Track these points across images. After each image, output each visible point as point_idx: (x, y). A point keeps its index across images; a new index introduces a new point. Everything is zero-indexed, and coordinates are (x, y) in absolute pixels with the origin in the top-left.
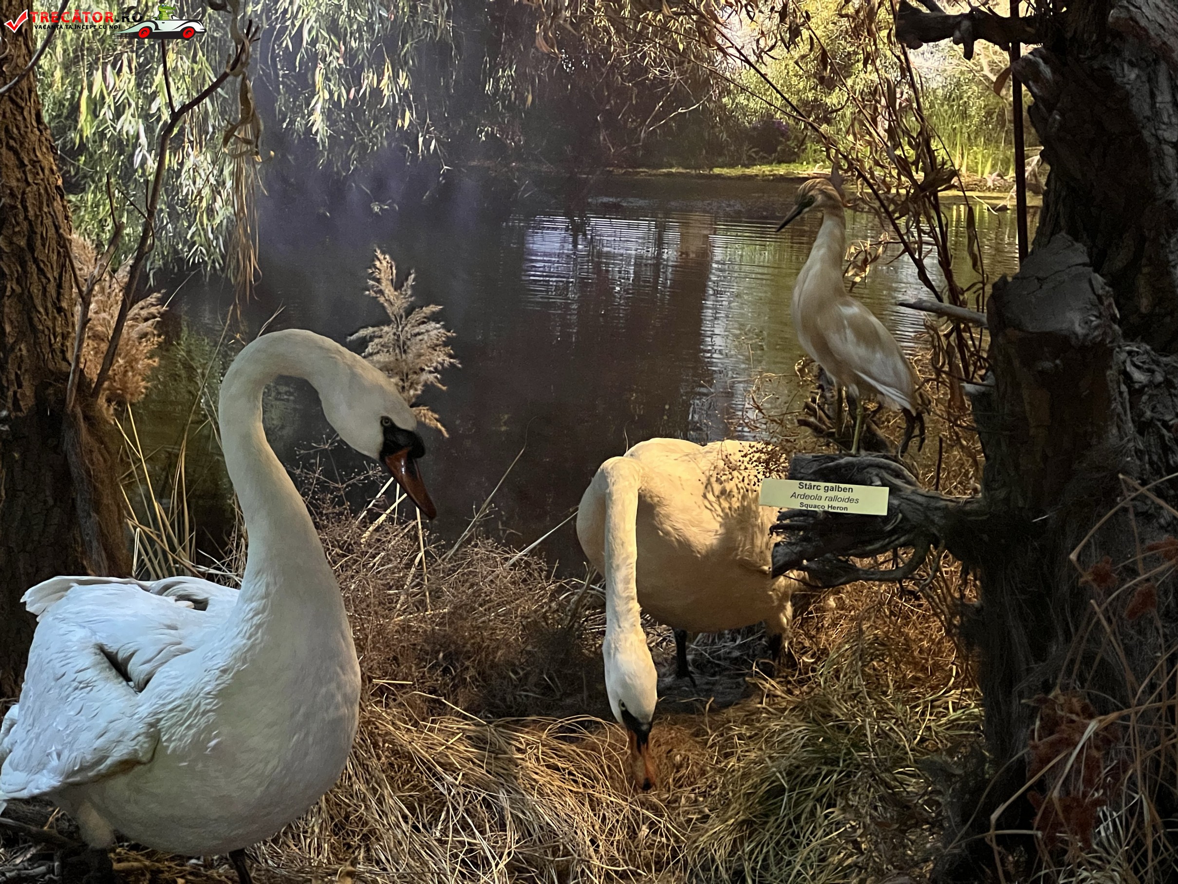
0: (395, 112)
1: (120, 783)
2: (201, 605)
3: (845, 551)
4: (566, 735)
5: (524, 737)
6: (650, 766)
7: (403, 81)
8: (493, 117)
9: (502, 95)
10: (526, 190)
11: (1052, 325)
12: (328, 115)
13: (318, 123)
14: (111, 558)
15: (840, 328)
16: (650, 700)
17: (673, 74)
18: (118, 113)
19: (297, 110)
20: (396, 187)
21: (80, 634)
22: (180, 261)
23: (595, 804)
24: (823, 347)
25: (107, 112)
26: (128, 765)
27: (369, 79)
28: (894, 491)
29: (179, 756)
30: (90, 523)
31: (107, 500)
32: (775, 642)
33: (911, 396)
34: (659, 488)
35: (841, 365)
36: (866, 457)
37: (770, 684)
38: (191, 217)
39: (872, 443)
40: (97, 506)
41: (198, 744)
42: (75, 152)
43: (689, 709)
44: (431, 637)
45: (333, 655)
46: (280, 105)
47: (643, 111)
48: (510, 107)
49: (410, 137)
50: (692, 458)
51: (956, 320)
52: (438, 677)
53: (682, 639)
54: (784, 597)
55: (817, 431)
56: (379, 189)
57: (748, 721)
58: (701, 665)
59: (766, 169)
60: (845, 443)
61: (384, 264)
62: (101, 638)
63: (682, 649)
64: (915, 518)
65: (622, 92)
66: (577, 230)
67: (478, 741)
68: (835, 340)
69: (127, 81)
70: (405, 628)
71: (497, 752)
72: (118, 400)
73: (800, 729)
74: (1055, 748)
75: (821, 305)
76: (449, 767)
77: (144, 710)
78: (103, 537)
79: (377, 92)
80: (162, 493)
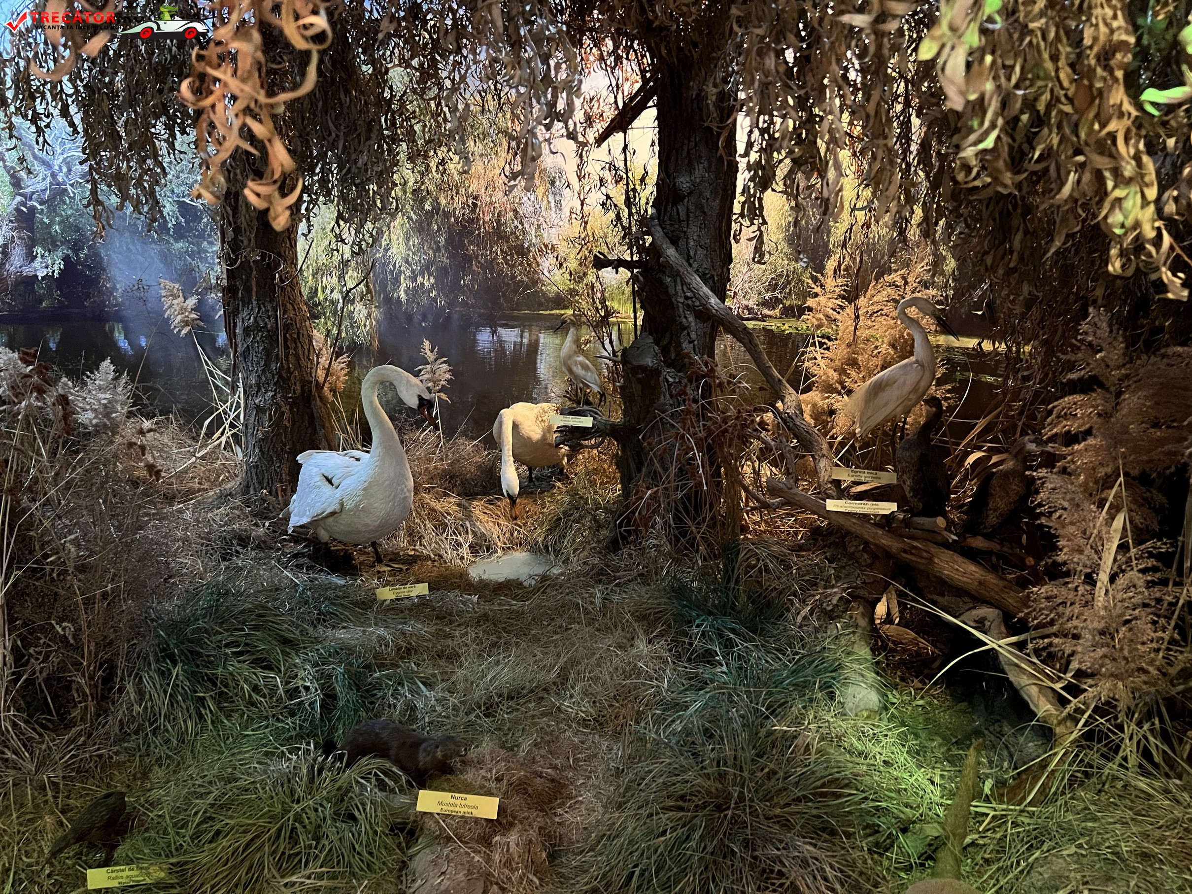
0: (430, 291)
1: (331, 519)
2: (358, 460)
3: (579, 439)
4: (490, 502)
5: (475, 503)
6: (517, 511)
7: (432, 280)
8: (464, 293)
9: (467, 286)
10: (476, 318)
11: (642, 363)
12: (406, 292)
13: (403, 295)
14: (329, 445)
15: (576, 365)
16: (516, 490)
17: (525, 279)
18: (332, 291)
19: (395, 290)
20: (430, 317)
21: (315, 470)
22: (355, 343)
23: (499, 525)
24: (571, 371)
25: (328, 291)
26: (333, 514)
27: (420, 279)
28: (594, 419)
29: (350, 510)
30: (321, 433)
31: (327, 424)
32: (562, 470)
33: (600, 387)
34: (520, 419)
35: (577, 377)
36: (586, 407)
37: (559, 484)
38: (358, 327)
39: (588, 403)
40: (323, 426)
41: (356, 506)
42: (317, 305)
43: (532, 493)
44: (444, 470)
45: (403, 476)
46: (389, 288)
47: (515, 291)
48: (469, 290)
49: (435, 300)
50: (532, 409)
51: (615, 362)
52: (447, 484)
53: (530, 470)
54: (564, 456)
55: (570, 399)
56: (424, 318)
57: (551, 497)
58: (537, 479)
59: (557, 312)
60: (578, 403)
61: (427, 344)
62: (323, 471)
63: (531, 473)
64: (602, 427)
65: (508, 284)
66: (494, 332)
67: (459, 505)
68: (574, 369)
69: (335, 280)
70: (436, 468)
71: (466, 508)
72: (333, 390)
73: (567, 499)
74: (638, 499)
75: (570, 357)
76: (449, 514)
77: (338, 495)
78: (326, 437)
79: (423, 284)
80: (350, 423)
